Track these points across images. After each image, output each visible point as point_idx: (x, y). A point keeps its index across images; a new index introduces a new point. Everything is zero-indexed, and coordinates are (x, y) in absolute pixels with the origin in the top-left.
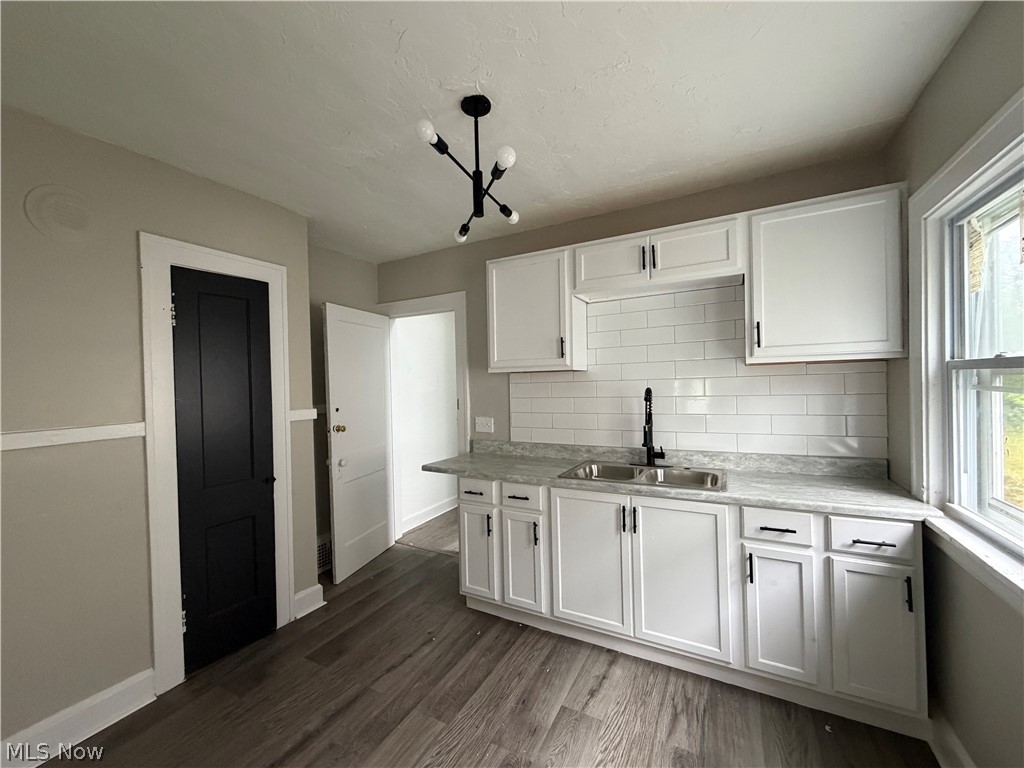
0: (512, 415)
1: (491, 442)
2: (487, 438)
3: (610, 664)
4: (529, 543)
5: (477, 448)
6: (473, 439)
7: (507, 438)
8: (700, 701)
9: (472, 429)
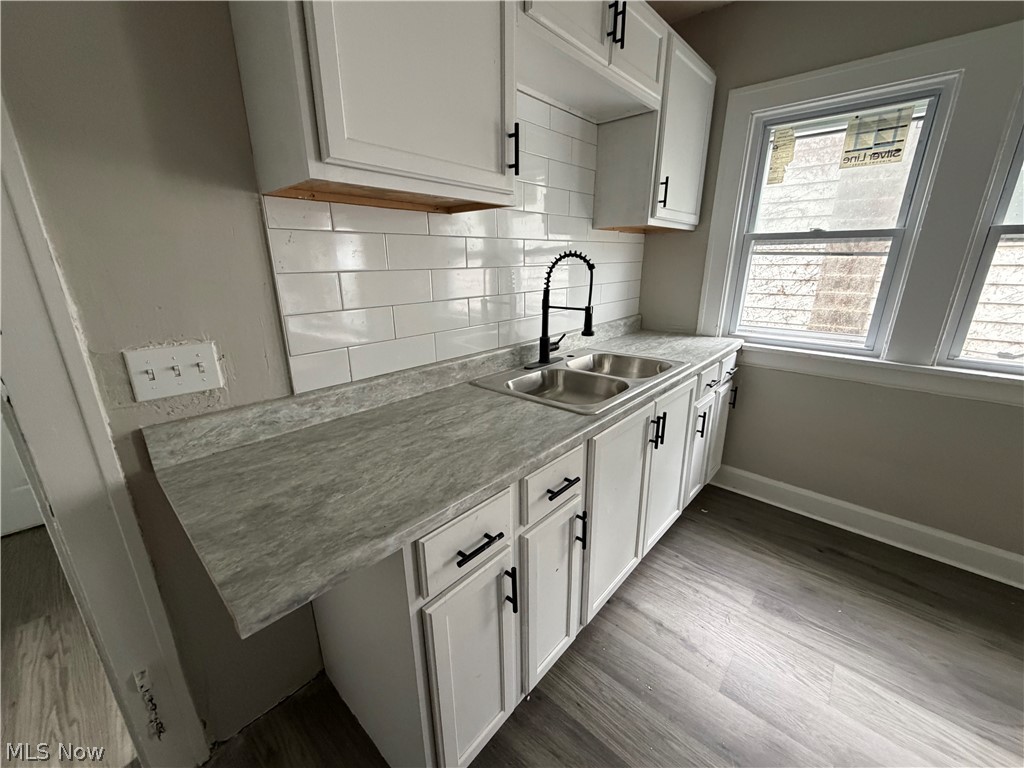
1: (229, 418)
2: (202, 411)
3: (635, 609)
4: (563, 556)
5: (172, 453)
6: (132, 429)
7: (278, 388)
8: (687, 562)
9: (109, 396)
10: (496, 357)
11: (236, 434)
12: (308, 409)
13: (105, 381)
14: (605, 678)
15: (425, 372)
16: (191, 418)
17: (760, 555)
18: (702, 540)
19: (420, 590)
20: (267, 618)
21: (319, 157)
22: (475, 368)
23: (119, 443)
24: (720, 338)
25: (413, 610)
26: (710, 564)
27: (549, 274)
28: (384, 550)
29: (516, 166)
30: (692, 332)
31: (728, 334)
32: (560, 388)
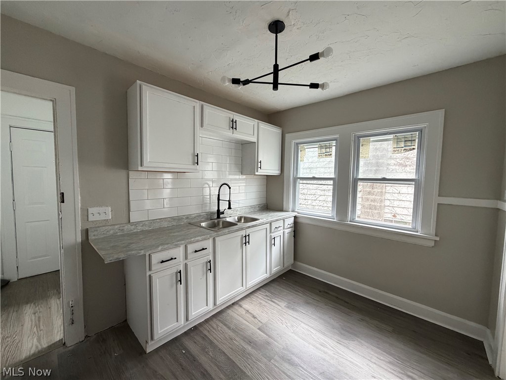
0: (131, 203)
1: (110, 227)
2: (104, 225)
3: (241, 307)
4: (203, 274)
5: (94, 235)
6: (86, 228)
7: (126, 221)
8: (268, 294)
9: (82, 220)
10: (201, 216)
11: (111, 232)
12: (133, 227)
13: (82, 215)
14: (221, 325)
15: (173, 219)
16: (101, 227)
17: (298, 293)
18: (278, 287)
19: (150, 270)
20: (111, 260)
21: (141, 166)
22: (192, 219)
23: (82, 231)
24: (291, 213)
25: (148, 274)
26: (276, 294)
27: (219, 190)
28: (140, 253)
29: (197, 163)
30: (281, 210)
31: (293, 211)
32: (221, 226)
